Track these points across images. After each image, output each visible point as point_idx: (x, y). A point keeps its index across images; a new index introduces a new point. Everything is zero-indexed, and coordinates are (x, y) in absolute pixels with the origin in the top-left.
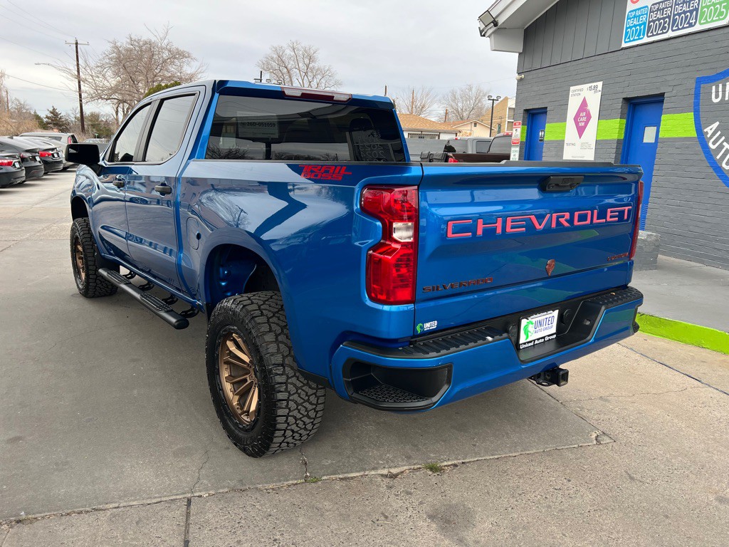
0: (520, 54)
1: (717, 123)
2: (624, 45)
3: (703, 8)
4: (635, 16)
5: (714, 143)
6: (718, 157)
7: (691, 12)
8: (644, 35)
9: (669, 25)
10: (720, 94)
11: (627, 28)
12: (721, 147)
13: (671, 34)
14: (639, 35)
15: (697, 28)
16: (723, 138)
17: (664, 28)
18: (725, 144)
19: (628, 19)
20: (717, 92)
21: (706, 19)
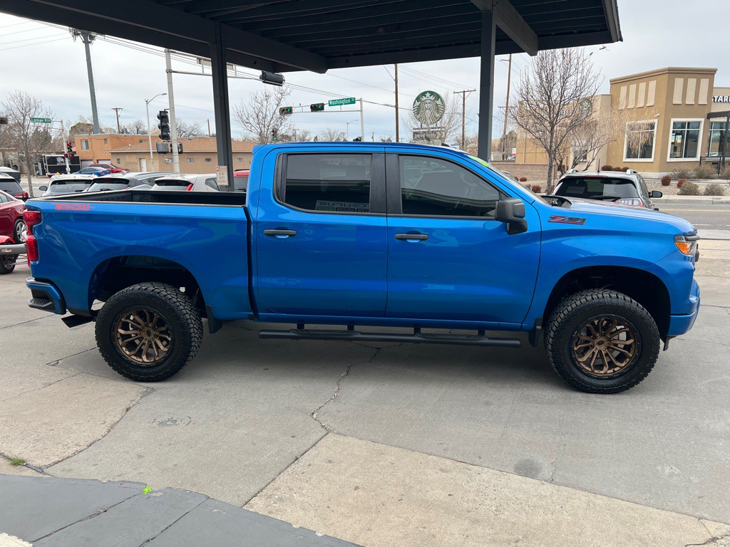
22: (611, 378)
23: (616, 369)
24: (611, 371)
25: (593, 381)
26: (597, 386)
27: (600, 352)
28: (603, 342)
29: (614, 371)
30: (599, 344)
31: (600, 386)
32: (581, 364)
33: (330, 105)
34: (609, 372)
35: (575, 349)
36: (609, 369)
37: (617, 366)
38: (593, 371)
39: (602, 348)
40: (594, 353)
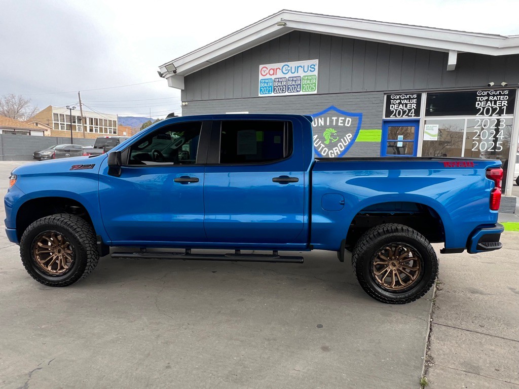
0: (182, 90)
1: (317, 136)
2: (260, 95)
3: (303, 85)
4: (265, 82)
5: (316, 144)
6: (319, 150)
7: (297, 85)
8: (272, 91)
9: (286, 89)
10: (316, 123)
11: (261, 88)
12: (320, 146)
13: (287, 94)
14: (269, 92)
15: (301, 93)
16: (320, 142)
17: (283, 90)
18: (321, 144)
19: (261, 83)
20: (315, 122)
21: (305, 89)
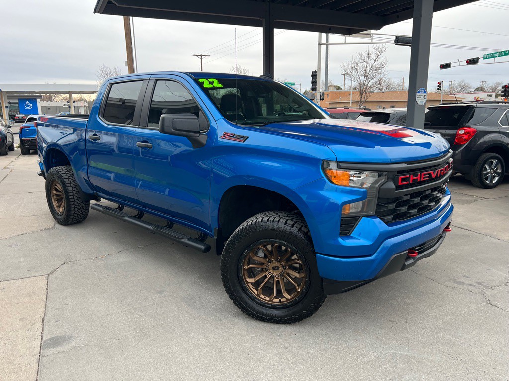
22: (274, 307)
23: (282, 300)
24: (277, 300)
25: (255, 306)
26: (258, 312)
27: (273, 277)
28: (278, 268)
29: (280, 301)
30: (274, 269)
31: (260, 313)
32: (250, 285)
33: (484, 58)
34: (275, 300)
35: (245, 267)
36: (276, 297)
37: (284, 297)
38: (259, 295)
39: (276, 274)
40: (266, 277)
